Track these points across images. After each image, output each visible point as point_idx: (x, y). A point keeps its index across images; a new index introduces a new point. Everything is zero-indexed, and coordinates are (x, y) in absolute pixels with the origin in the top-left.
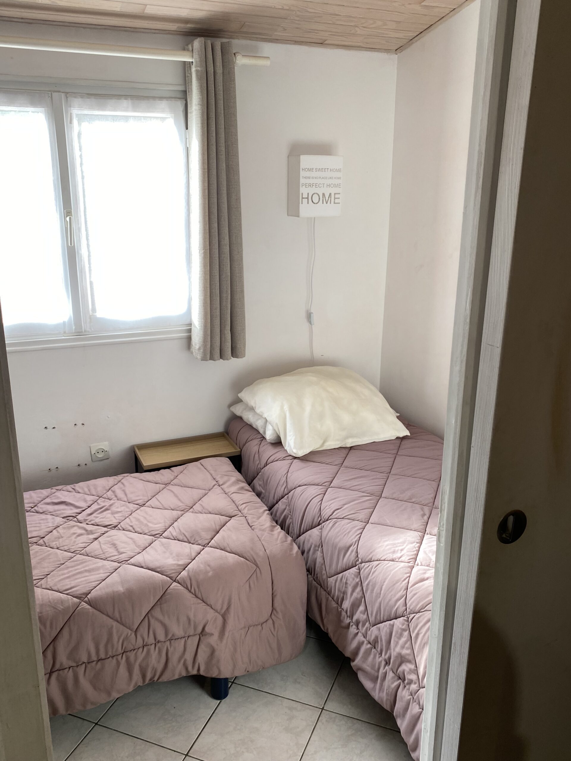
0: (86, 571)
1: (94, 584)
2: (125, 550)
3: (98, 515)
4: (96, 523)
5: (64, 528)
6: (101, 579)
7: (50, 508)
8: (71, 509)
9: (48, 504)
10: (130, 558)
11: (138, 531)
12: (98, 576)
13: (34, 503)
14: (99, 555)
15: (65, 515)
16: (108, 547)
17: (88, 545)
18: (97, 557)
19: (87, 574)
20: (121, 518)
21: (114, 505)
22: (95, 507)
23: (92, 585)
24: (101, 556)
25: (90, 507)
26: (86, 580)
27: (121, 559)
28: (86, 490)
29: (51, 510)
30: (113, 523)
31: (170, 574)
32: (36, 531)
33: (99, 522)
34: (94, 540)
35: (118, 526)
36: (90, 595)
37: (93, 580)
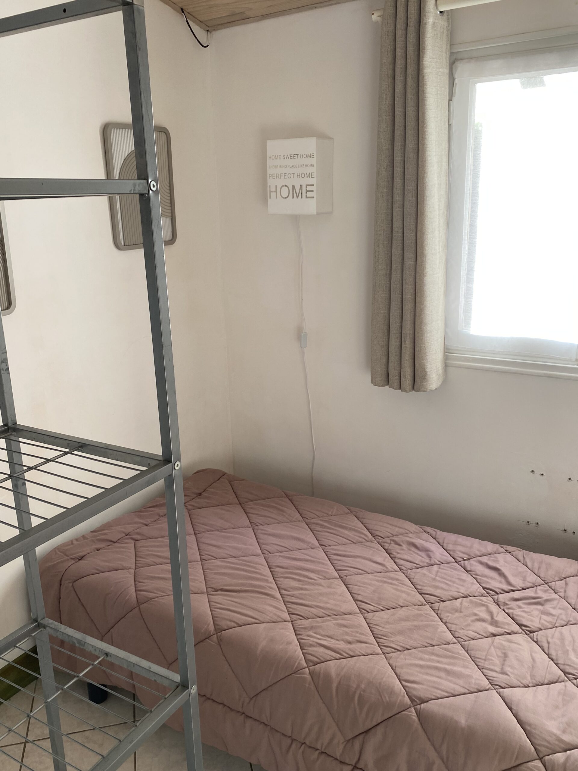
0: (446, 671)
1: (440, 693)
2: (511, 670)
3: (523, 606)
4: (512, 615)
5: (471, 602)
6: (453, 692)
7: (480, 569)
8: (501, 582)
9: (481, 563)
10: (507, 686)
11: (551, 655)
12: (452, 686)
13: (469, 555)
14: (478, 658)
15: (488, 586)
16: (497, 655)
17: (479, 639)
18: (475, 660)
19: (443, 674)
20: (546, 623)
21: (551, 603)
22: (529, 593)
23: (436, 693)
24: (479, 662)
25: (525, 589)
26: (434, 682)
27: (497, 681)
28: (536, 565)
29: (478, 573)
30: (532, 625)
31: (539, 745)
32: (443, 589)
33: (516, 615)
34: (491, 635)
35: (534, 633)
36: (425, 704)
37: (442, 688)
